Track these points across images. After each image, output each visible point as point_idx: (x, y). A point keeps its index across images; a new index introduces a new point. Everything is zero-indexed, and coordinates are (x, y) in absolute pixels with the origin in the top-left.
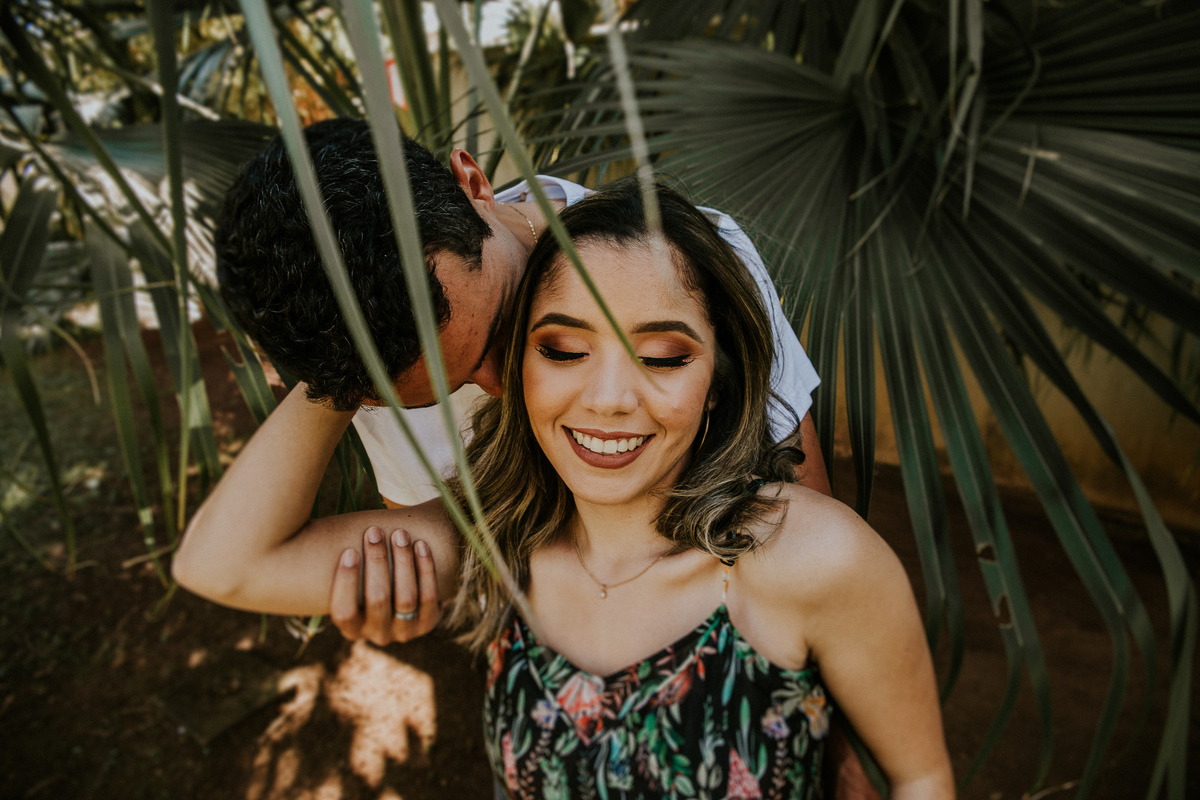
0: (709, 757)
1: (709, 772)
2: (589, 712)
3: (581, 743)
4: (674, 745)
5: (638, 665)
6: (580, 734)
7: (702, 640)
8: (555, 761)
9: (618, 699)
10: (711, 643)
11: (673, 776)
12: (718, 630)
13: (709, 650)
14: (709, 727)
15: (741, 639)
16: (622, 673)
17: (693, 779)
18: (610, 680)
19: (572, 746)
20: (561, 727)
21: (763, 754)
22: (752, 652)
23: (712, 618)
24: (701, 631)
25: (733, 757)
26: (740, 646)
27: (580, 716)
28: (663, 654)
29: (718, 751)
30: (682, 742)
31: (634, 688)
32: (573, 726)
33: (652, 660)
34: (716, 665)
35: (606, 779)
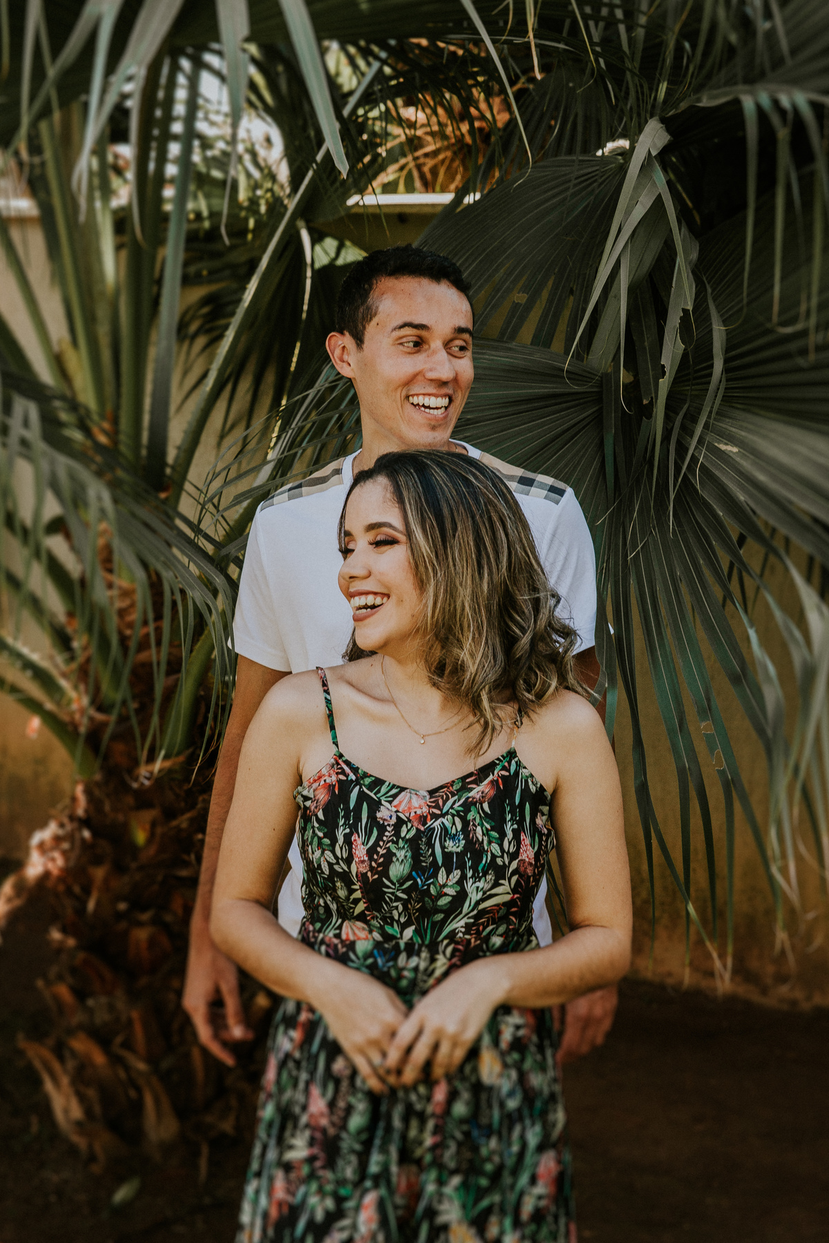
1: (510, 843)
2: (419, 812)
3: (418, 829)
4: (489, 827)
5: (453, 782)
6: (416, 824)
7: (499, 767)
8: (401, 843)
9: (441, 802)
10: (504, 768)
11: (490, 842)
12: (509, 763)
13: (504, 773)
15: (525, 768)
16: (442, 787)
18: (432, 793)
19: (413, 832)
20: (400, 823)
22: (532, 776)
23: (505, 755)
24: (497, 762)
25: (523, 836)
26: (524, 772)
27: (413, 814)
28: (470, 775)
30: (493, 824)
31: (453, 795)
32: (410, 820)
33: (463, 779)
34: (510, 782)
35: (443, 847)
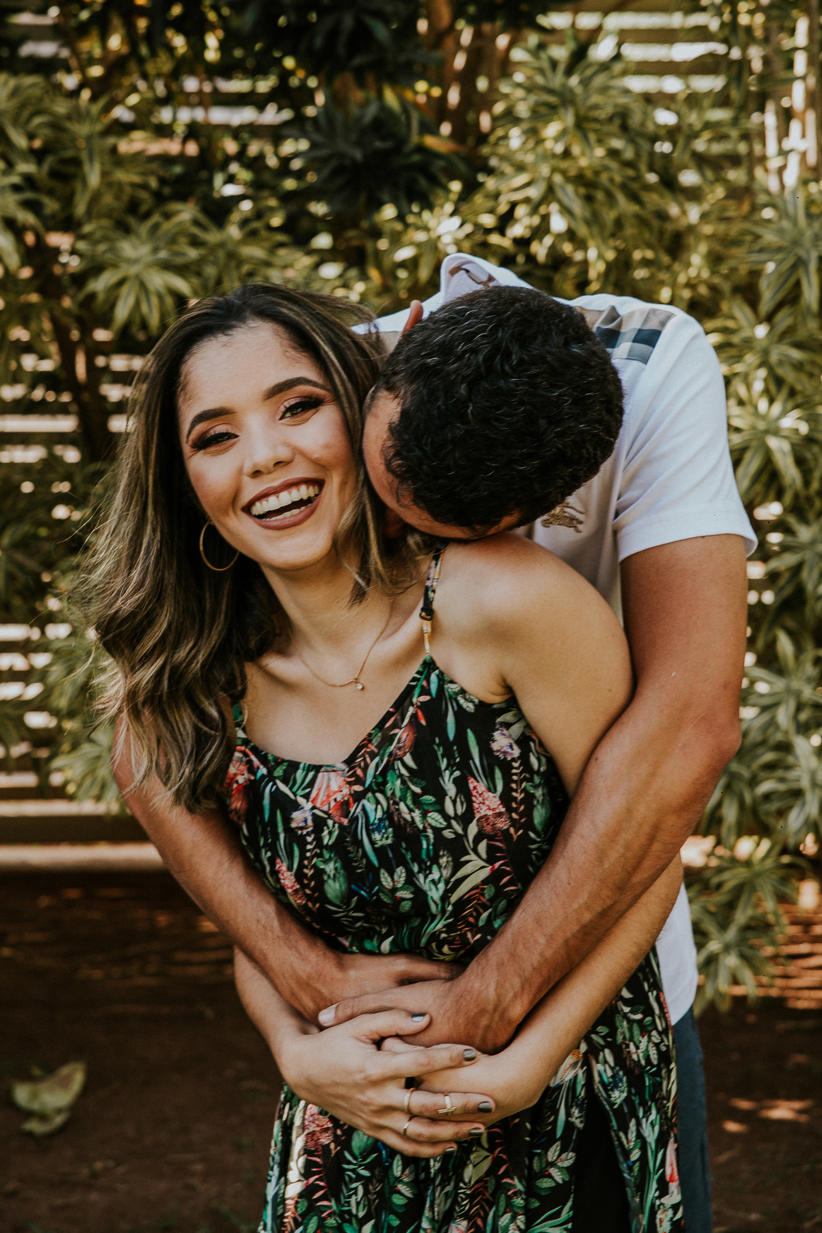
0: (451, 789)
1: (454, 802)
2: (339, 797)
3: (341, 825)
4: (418, 790)
5: (370, 735)
7: (417, 691)
8: (327, 854)
9: (359, 772)
10: (425, 691)
11: (424, 815)
12: (428, 679)
13: (425, 698)
14: (444, 764)
15: (452, 682)
16: (359, 748)
17: (442, 811)
18: (349, 761)
21: (498, 774)
22: (463, 692)
23: (421, 670)
24: (414, 683)
25: (472, 783)
26: (451, 688)
27: (333, 804)
28: (388, 715)
29: (456, 781)
30: (424, 783)
31: (373, 757)
32: (329, 816)
33: (380, 726)
34: (435, 710)
35: (372, 843)
